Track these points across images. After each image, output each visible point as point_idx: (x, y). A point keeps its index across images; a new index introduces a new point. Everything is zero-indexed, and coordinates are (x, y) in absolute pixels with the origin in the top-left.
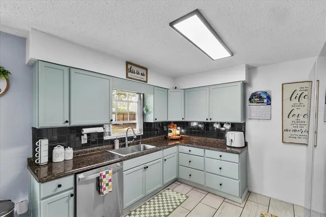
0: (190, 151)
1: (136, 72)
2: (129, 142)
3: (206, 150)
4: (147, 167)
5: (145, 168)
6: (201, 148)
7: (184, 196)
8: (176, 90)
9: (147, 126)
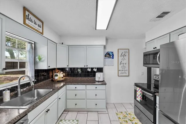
0: (76, 88)
1: (33, 21)
2: (22, 90)
3: (87, 86)
4: (49, 110)
5: (47, 112)
6: (83, 85)
7: (75, 121)
8: (62, 45)
9: (38, 73)
